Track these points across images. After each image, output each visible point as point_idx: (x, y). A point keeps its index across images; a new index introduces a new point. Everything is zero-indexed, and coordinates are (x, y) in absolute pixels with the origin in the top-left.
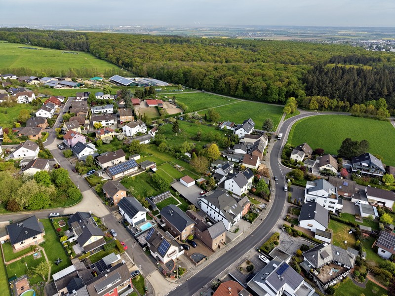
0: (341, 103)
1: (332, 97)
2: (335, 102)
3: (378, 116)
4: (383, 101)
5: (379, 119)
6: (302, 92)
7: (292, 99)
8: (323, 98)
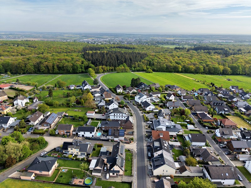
0: (111, 68)
1: (106, 66)
2: (108, 68)
3: (126, 71)
4: (125, 64)
5: (127, 72)
6: (93, 65)
7: (90, 69)
8: (103, 66)
